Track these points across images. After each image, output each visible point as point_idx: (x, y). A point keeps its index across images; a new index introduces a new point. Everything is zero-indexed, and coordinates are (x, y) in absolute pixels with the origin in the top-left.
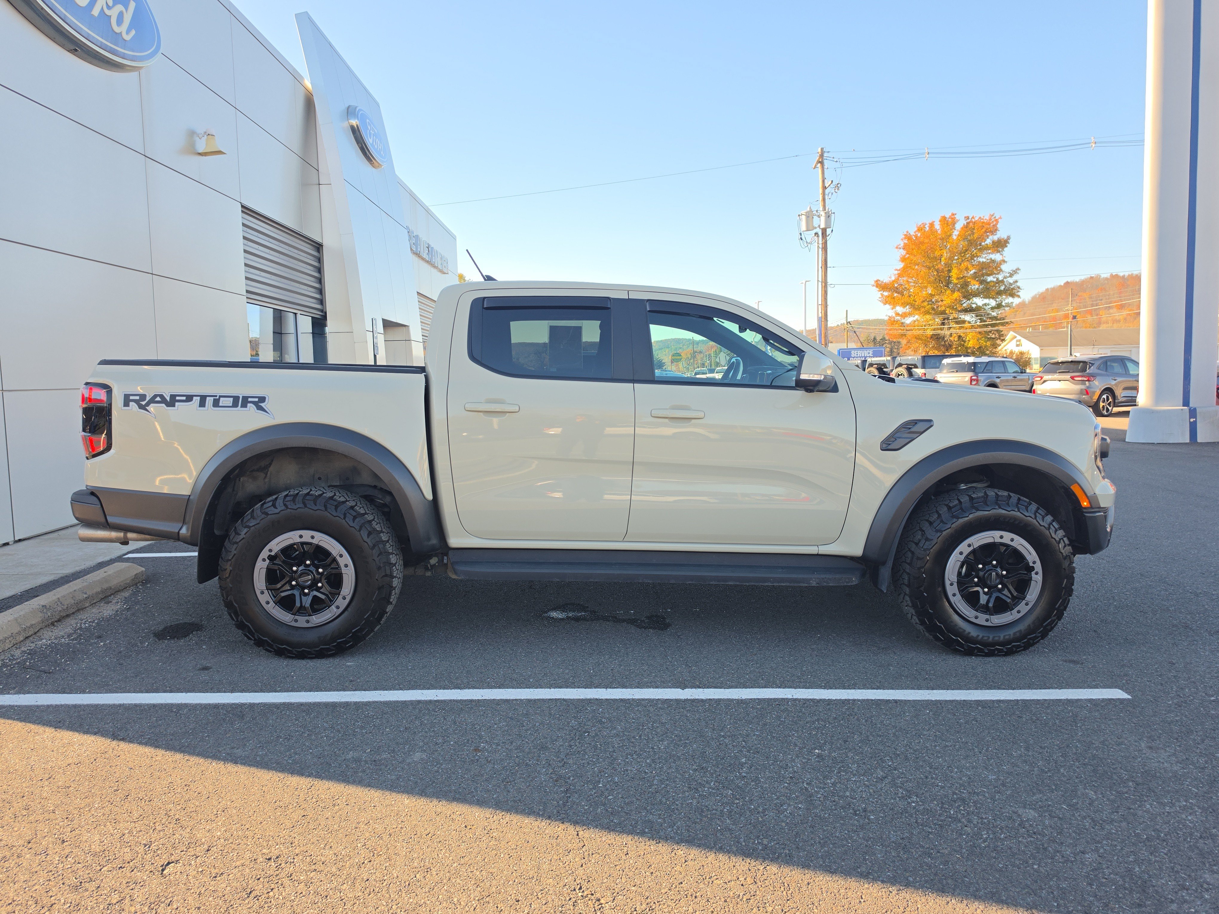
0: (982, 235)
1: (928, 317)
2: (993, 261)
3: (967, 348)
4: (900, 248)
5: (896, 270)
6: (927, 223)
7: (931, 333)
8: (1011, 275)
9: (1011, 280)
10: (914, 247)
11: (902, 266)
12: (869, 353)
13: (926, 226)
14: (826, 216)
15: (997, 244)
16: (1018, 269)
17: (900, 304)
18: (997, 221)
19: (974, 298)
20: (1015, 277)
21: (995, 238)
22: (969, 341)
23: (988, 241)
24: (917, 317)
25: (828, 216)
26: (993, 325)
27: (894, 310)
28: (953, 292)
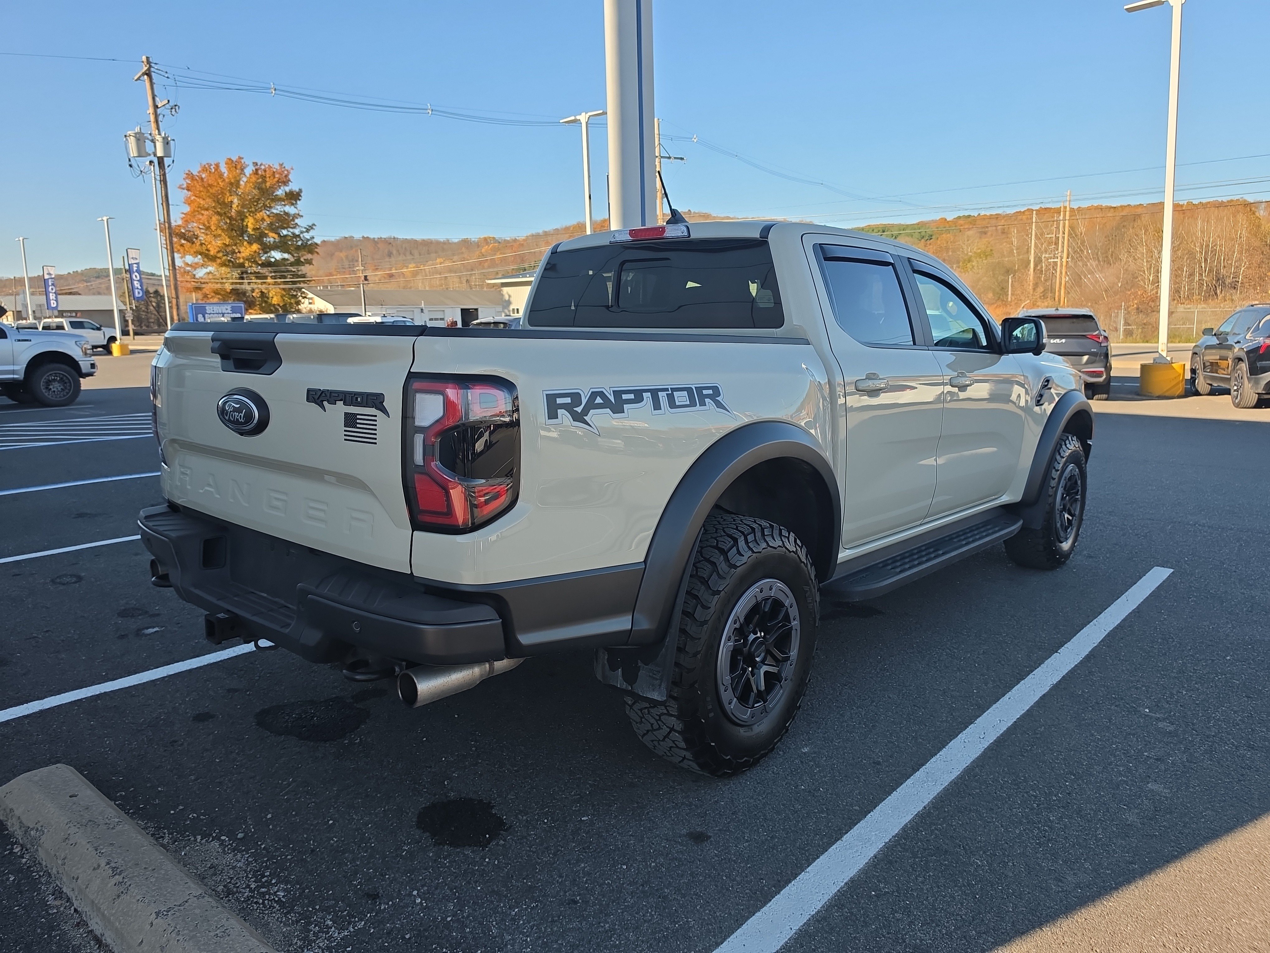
0: (275, 184)
1: (224, 269)
2: (287, 214)
3: (271, 305)
4: (183, 189)
5: (183, 213)
6: (213, 164)
7: (231, 288)
8: (308, 231)
9: (307, 235)
10: (202, 189)
11: (189, 210)
12: (227, 309)
13: (212, 167)
14: (163, 142)
15: (290, 196)
16: (314, 225)
17: (192, 252)
18: (289, 172)
19: (272, 252)
20: (312, 233)
21: (287, 189)
22: (272, 297)
23: (280, 192)
24: (210, 269)
25: (166, 142)
26: (294, 283)
27: (183, 259)
28: (250, 243)
